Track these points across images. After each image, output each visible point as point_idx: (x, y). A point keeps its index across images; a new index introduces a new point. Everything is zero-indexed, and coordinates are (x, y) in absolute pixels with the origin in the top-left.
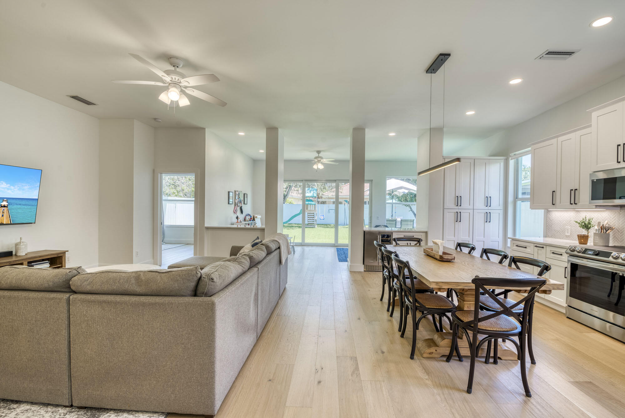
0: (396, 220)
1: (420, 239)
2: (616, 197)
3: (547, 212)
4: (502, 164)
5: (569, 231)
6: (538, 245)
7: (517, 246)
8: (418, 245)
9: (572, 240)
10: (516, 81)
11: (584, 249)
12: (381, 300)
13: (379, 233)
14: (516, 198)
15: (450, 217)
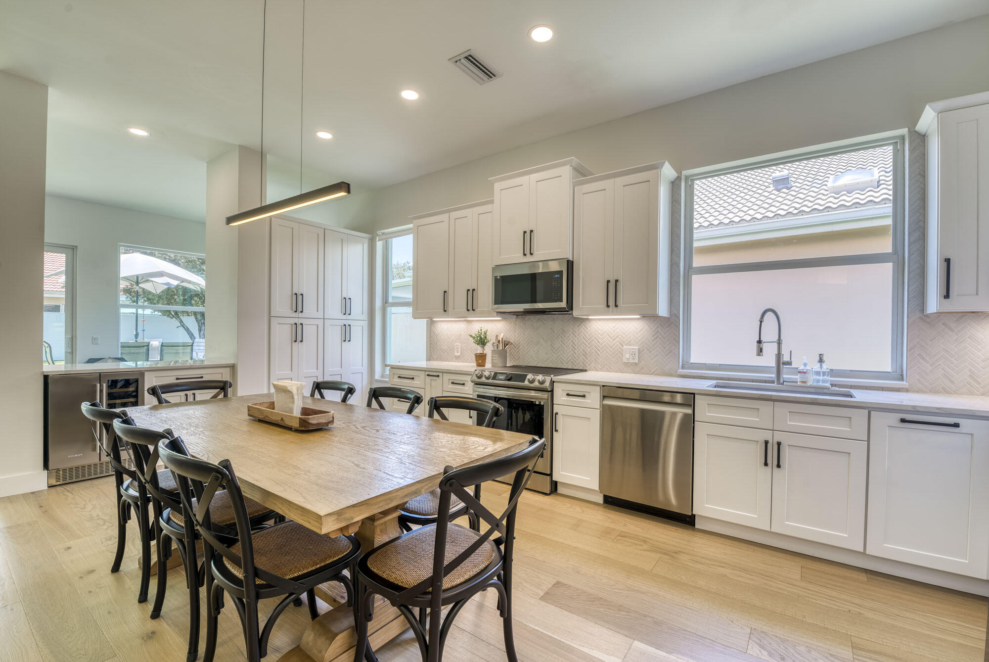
0: (148, 346)
1: (225, 383)
2: (537, 299)
3: (431, 323)
4: (366, 246)
5: (460, 350)
6: (431, 373)
7: (399, 377)
8: (221, 396)
9: (463, 362)
10: (410, 95)
11: (493, 373)
12: (116, 568)
13: (100, 376)
14: (386, 303)
15: (282, 333)
